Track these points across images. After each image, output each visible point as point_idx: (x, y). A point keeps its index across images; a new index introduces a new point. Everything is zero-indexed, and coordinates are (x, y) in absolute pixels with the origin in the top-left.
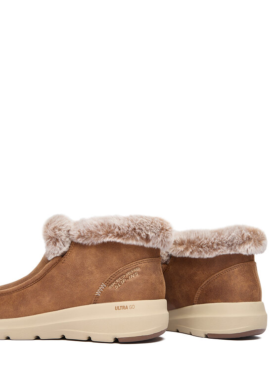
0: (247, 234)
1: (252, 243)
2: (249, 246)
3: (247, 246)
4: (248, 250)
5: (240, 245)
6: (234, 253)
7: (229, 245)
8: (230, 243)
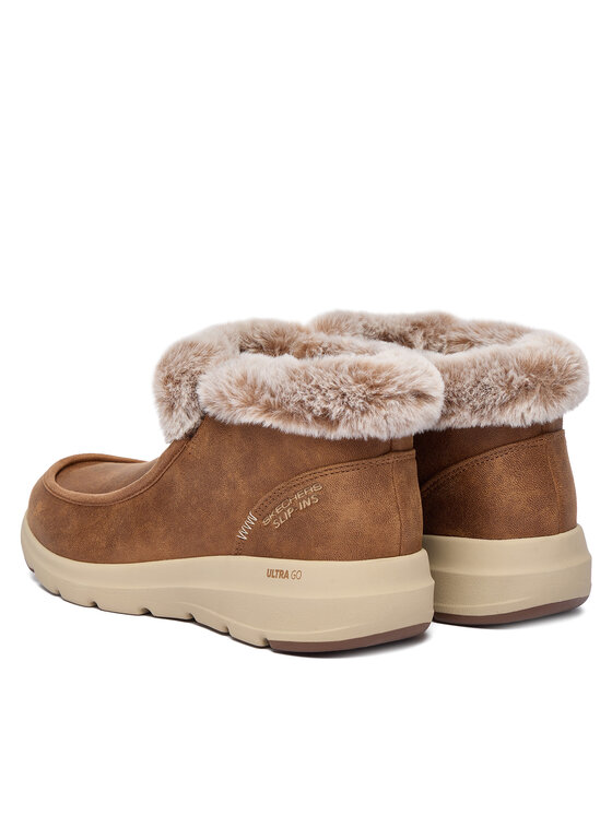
0: (520, 379)
1: (535, 397)
2: (526, 405)
3: (521, 408)
4: (526, 415)
5: (503, 405)
6: (489, 424)
7: (474, 407)
8: (478, 404)
